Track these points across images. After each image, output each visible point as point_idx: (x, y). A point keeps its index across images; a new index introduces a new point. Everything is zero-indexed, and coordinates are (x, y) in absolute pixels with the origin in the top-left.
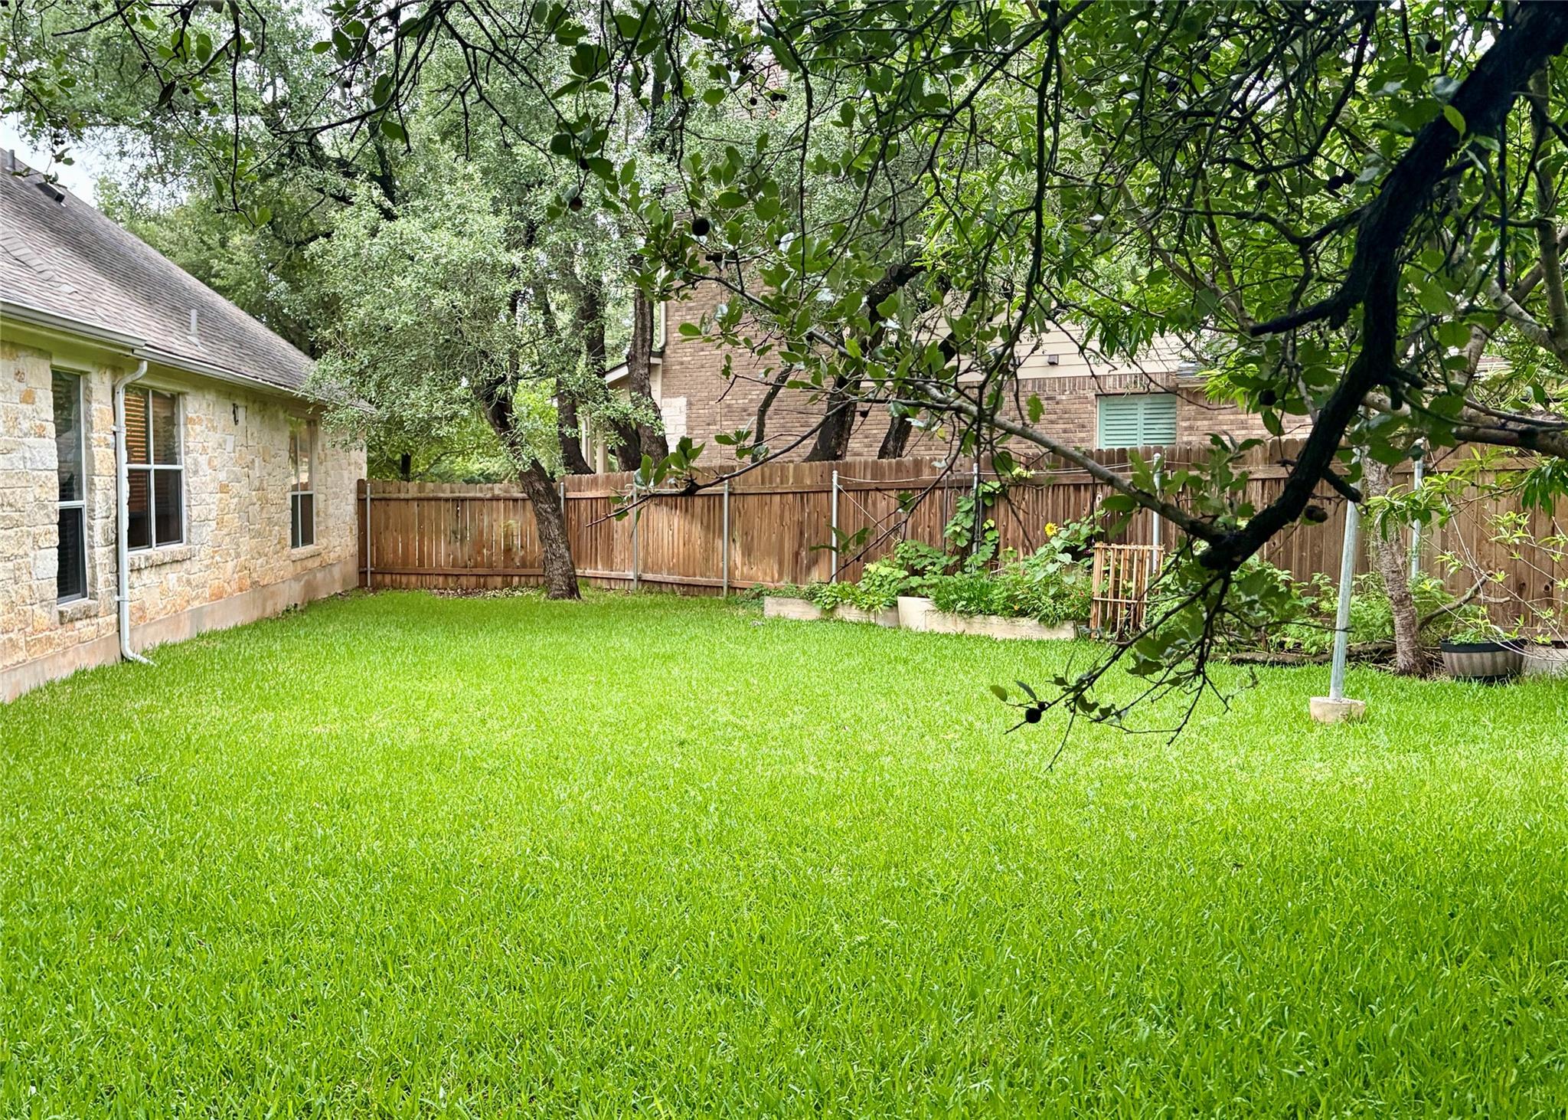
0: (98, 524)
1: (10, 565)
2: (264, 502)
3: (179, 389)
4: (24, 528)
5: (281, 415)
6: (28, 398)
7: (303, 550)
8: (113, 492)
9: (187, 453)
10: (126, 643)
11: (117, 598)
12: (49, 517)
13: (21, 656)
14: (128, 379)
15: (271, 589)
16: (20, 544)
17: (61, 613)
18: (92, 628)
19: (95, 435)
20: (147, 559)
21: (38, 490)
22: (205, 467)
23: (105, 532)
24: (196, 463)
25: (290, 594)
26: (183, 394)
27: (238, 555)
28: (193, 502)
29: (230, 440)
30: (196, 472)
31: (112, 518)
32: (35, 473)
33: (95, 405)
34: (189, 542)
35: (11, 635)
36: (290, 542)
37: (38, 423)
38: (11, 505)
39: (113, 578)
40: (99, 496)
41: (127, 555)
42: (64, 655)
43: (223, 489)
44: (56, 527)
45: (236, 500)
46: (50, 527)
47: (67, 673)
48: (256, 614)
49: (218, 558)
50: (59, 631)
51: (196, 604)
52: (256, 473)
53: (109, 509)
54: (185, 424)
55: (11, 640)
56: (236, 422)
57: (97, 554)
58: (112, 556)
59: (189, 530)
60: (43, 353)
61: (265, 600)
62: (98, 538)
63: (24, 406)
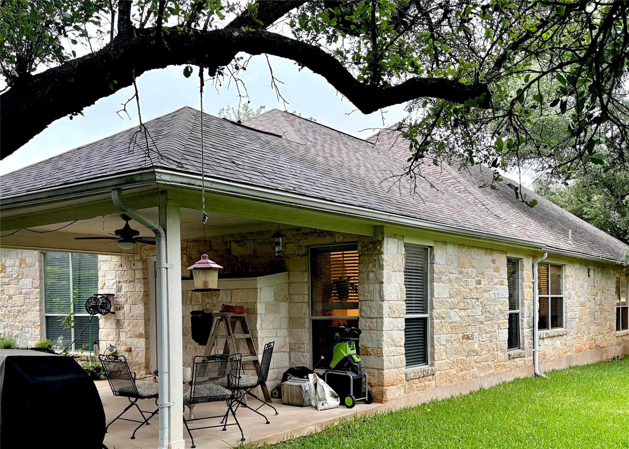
0: (525, 319)
1: (488, 335)
2: (602, 311)
3: (562, 263)
4: (494, 321)
5: (612, 272)
6: (497, 270)
7: (622, 332)
8: (532, 307)
9: (565, 290)
10: (537, 369)
11: (533, 350)
12: (505, 316)
13: (492, 371)
14: (539, 260)
15: (606, 349)
16: (493, 327)
17: (509, 355)
18: (522, 362)
19: (525, 284)
20: (547, 334)
21: (500, 306)
22: (574, 296)
23: (528, 323)
24: (570, 294)
25: (616, 351)
26: (564, 265)
27: (589, 334)
28: (568, 311)
29: (586, 284)
30: (569, 298)
31: (532, 317)
32: (499, 299)
33: (525, 272)
34: (566, 327)
35: (489, 363)
36: (615, 328)
37: (501, 279)
38: (489, 312)
39: (532, 342)
40: (526, 308)
41: (538, 332)
42: (510, 372)
43: (583, 305)
44: (508, 321)
45: (588, 310)
46: (505, 321)
47: (511, 379)
48: (597, 359)
49: (579, 335)
50: (508, 362)
51: (569, 354)
53: (530, 313)
54: (565, 278)
56: (589, 276)
57: (525, 331)
58: (531, 333)
59: (566, 322)
60: (503, 252)
61: (602, 354)
62: (525, 325)
63: (495, 273)
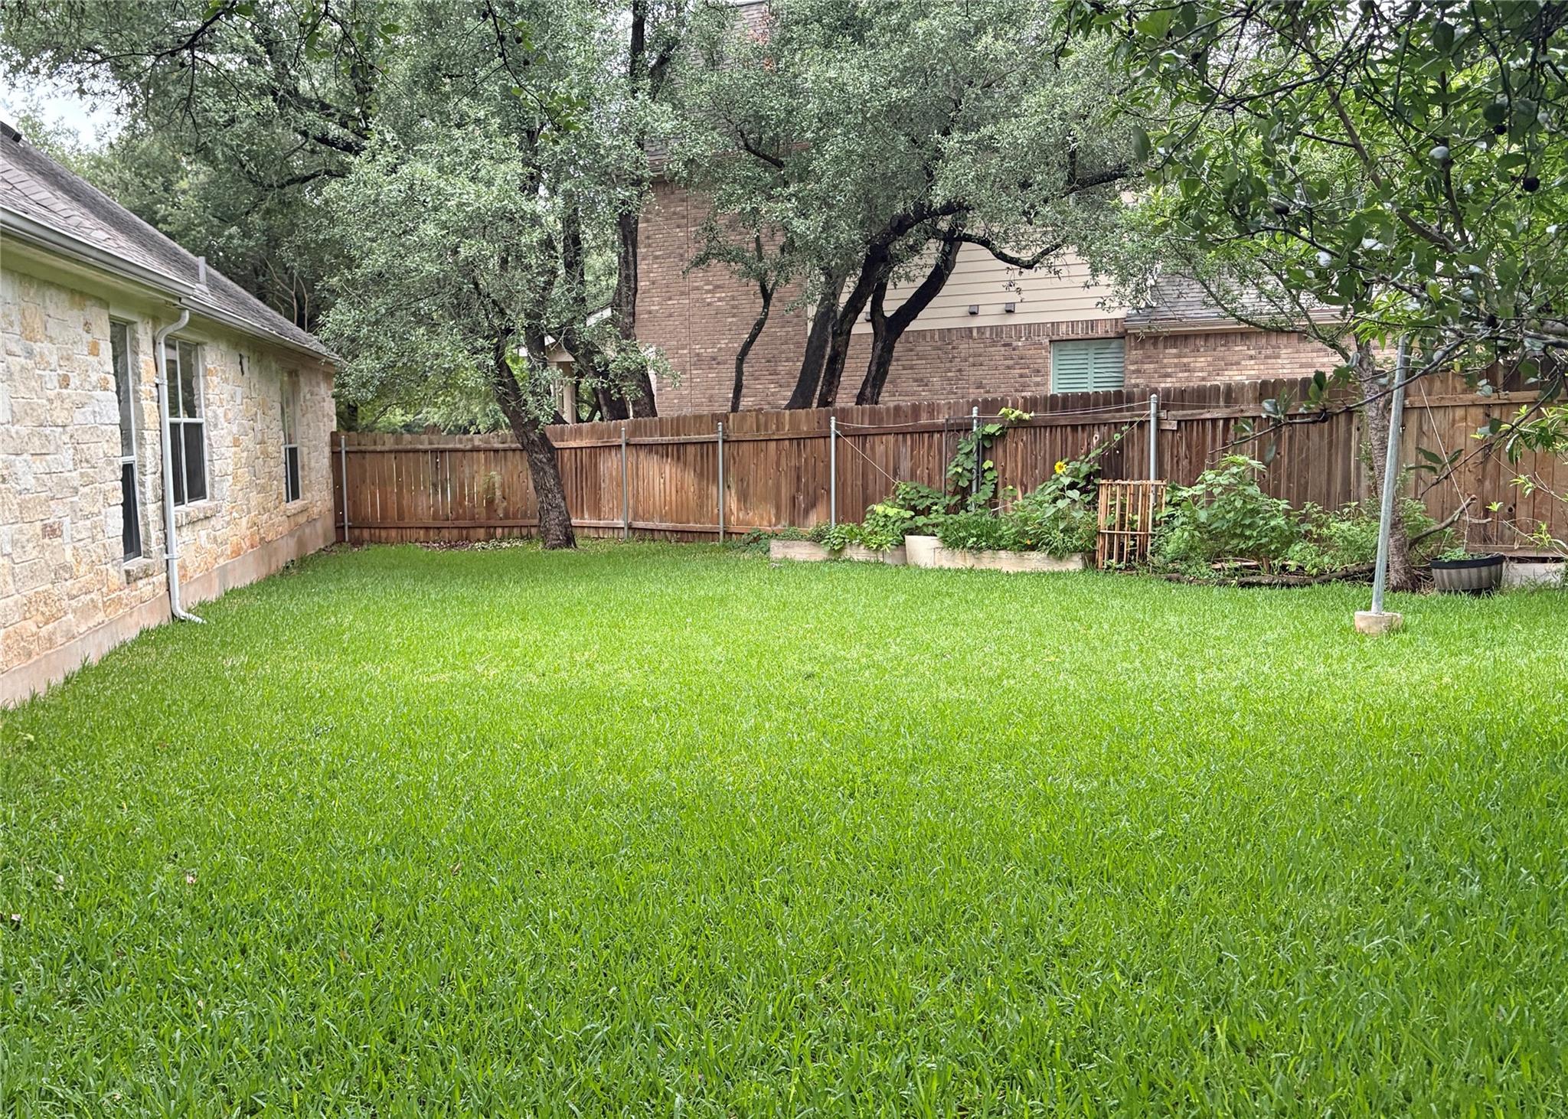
0: (149, 480)
1: (88, 522)
2: (266, 455)
3: (200, 339)
4: (97, 485)
5: (274, 366)
6: (94, 350)
7: (294, 506)
8: (158, 447)
9: (207, 406)
10: (177, 603)
11: (166, 556)
12: (115, 473)
13: (100, 617)
14: (170, 329)
15: (274, 545)
16: (95, 502)
17: (128, 572)
18: (150, 587)
19: (143, 388)
20: (187, 515)
21: (106, 446)
22: (222, 420)
23: (155, 489)
24: (216, 416)
25: (287, 551)
26: (205, 343)
27: (249, 512)
28: (215, 457)
29: (239, 390)
30: (216, 426)
31: (158, 474)
32: (103, 427)
33: (141, 357)
34: (213, 497)
35: (92, 595)
36: (285, 498)
37: (103, 375)
38: (87, 461)
39: (162, 536)
40: (149, 452)
41: (174, 510)
42: (131, 615)
43: (236, 443)
44: (120, 483)
45: (245, 454)
46: (116, 483)
47: (134, 634)
48: (264, 571)
49: (235, 514)
50: (127, 591)
51: (221, 562)
52: (259, 426)
53: (157, 464)
54: (204, 376)
55: (92, 600)
56: (243, 373)
57: (148, 511)
58: (159, 512)
59: (212, 486)
60: (104, 303)
61: (270, 557)
62: (150, 495)
63: (91, 358)
